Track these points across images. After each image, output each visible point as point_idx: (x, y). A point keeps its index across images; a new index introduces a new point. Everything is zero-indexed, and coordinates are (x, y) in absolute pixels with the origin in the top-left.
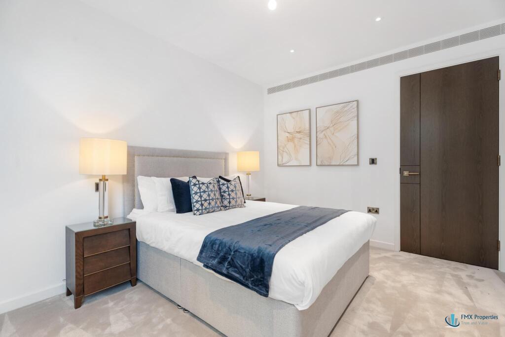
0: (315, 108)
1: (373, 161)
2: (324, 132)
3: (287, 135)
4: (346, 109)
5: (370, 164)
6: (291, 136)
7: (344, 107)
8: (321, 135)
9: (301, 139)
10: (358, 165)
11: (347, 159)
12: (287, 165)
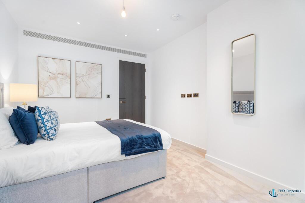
0: (75, 61)
1: (108, 96)
2: (82, 78)
3: (50, 74)
4: (96, 67)
5: (107, 97)
6: (54, 75)
7: (95, 66)
8: (79, 79)
9: (62, 79)
10: (101, 98)
11: (96, 94)
12: (48, 96)
